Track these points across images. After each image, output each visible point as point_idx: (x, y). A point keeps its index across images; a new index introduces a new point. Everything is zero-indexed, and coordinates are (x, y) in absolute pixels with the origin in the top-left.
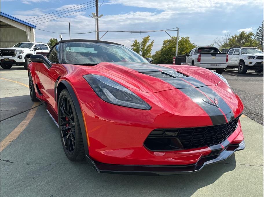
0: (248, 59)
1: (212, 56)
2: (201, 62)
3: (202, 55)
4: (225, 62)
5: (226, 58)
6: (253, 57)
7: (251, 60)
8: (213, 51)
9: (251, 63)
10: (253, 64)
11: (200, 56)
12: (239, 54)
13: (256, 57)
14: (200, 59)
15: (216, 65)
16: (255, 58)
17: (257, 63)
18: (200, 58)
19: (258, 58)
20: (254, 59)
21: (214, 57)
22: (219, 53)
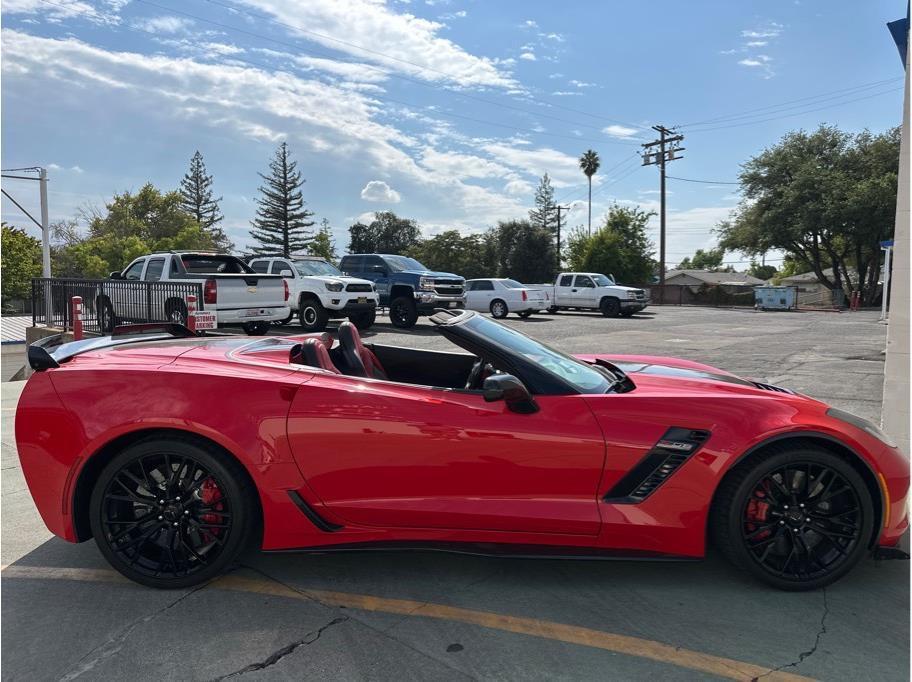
0: (326, 290)
1: (249, 285)
2: (219, 305)
4: (282, 303)
5: (283, 289)
6: (338, 287)
7: (336, 295)
9: (336, 302)
10: (342, 305)
11: (213, 285)
12: (294, 277)
13: (345, 286)
14: (215, 295)
15: (262, 312)
16: (344, 290)
17: (350, 301)
18: (213, 291)
19: (352, 288)
20: (340, 291)
21: (253, 289)
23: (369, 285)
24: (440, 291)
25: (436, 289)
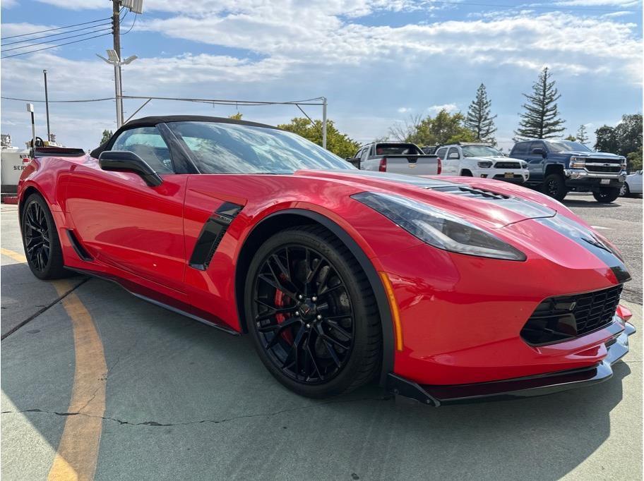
0: (478, 167)
1: (410, 162)
3: (388, 160)
5: (436, 166)
6: (488, 164)
7: (485, 171)
8: (406, 151)
9: (485, 176)
11: (384, 162)
12: (458, 158)
13: (494, 164)
16: (492, 166)
17: (497, 176)
18: (384, 166)
19: (498, 165)
20: (489, 167)
21: (412, 165)
22: (419, 155)
23: (518, 163)
24: (590, 168)
25: (587, 167)
